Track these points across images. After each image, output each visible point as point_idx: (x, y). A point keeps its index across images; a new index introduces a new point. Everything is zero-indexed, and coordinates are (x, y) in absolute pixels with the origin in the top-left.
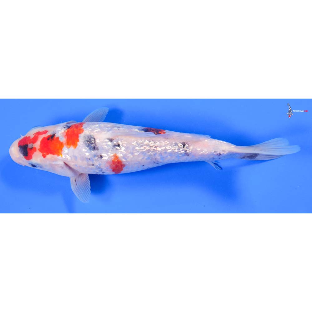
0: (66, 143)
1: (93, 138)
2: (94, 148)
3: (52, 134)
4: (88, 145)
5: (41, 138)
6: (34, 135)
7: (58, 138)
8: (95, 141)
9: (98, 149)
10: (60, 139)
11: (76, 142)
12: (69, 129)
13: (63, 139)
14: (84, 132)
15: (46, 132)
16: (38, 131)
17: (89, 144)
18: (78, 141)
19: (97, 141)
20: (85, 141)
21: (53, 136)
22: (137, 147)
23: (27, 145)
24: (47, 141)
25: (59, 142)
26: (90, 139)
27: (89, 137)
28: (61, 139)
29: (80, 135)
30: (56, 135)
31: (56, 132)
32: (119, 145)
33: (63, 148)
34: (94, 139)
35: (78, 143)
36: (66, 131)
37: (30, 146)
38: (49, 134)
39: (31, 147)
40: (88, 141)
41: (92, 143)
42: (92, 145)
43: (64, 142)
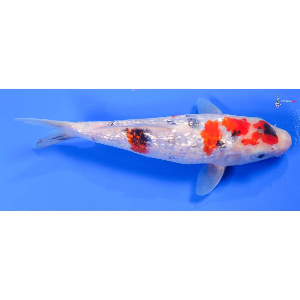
0: (218, 123)
1: (191, 125)
2: (191, 120)
3: (236, 137)
4: (197, 121)
5: (249, 136)
6: (258, 143)
7: (228, 130)
8: (189, 123)
9: (188, 119)
10: (226, 128)
11: (208, 123)
12: (217, 139)
13: (222, 128)
14: (200, 133)
15: (244, 142)
16: (255, 146)
17: (195, 121)
18: (206, 124)
19: (187, 123)
20: (199, 123)
21: (235, 134)
22: (153, 121)
23: (265, 133)
24: (241, 130)
25: (226, 126)
26: (194, 124)
27: (194, 126)
28: (224, 129)
29: (204, 129)
30: (231, 135)
31: (232, 138)
32: (168, 122)
33: (222, 121)
34: (189, 125)
35: (206, 122)
36: (220, 138)
37: (261, 131)
38: (240, 138)
39: (260, 129)
40: (196, 123)
41: (192, 122)
42: (192, 121)
43: (221, 125)
